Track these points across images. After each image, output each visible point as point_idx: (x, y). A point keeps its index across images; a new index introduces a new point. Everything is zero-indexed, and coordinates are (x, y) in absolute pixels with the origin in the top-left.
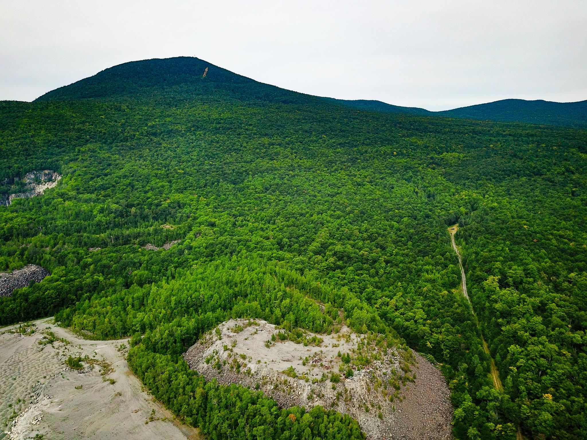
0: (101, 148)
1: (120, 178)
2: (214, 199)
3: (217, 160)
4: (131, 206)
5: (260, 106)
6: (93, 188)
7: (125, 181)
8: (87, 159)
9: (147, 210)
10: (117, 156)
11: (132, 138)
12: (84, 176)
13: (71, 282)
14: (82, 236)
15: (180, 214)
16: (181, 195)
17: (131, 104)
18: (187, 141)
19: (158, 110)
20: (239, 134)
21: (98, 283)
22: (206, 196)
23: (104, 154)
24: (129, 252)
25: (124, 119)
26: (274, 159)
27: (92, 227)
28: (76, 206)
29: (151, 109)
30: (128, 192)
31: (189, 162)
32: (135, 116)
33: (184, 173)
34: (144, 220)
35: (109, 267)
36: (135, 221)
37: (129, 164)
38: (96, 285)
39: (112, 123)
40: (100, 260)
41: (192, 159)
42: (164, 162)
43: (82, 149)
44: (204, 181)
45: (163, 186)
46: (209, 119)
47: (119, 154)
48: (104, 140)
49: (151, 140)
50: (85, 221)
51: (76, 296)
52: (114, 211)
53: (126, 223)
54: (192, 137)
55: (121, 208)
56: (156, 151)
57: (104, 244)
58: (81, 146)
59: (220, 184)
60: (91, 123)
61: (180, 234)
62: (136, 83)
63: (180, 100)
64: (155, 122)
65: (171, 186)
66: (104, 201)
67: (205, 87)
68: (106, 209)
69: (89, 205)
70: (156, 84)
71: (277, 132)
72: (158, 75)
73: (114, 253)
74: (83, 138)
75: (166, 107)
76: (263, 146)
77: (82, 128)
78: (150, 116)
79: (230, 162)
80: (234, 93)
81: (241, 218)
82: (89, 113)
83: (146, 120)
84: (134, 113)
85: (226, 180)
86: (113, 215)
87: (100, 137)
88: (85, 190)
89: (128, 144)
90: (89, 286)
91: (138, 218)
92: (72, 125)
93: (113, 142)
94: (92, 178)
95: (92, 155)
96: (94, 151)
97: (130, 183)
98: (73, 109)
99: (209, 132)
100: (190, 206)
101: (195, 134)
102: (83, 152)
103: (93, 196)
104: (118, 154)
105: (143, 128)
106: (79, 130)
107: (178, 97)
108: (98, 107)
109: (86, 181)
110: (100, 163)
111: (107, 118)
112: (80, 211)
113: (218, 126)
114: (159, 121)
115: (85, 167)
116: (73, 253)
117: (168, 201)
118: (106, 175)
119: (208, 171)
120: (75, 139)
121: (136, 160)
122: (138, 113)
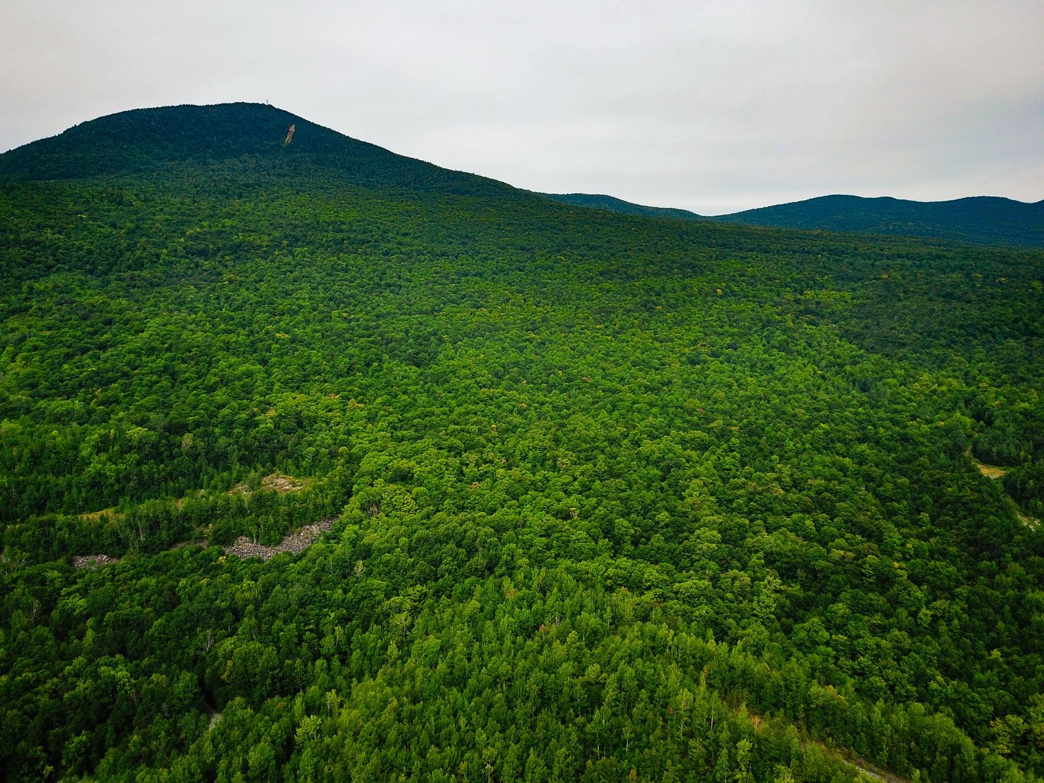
0: (82, 284)
1: (139, 355)
2: (383, 404)
3: (358, 309)
4: (180, 429)
5: (414, 199)
6: (74, 382)
7: (154, 361)
8: (50, 309)
9: (222, 441)
10: (124, 302)
11: (153, 262)
12: (48, 349)
13: (28, 695)
14: (52, 523)
15: (312, 449)
16: (301, 397)
17: (145, 192)
18: (278, 268)
19: (204, 204)
20: (386, 254)
21: (115, 691)
22: (361, 396)
23: (92, 297)
24: (193, 571)
25: (132, 222)
26: (482, 306)
27: (80, 492)
28: (31, 434)
29: (188, 201)
30: (163, 390)
31: (296, 313)
32: (154, 214)
33: (293, 341)
34: (216, 466)
35: (142, 626)
36: (194, 471)
37: (158, 320)
38: (105, 700)
39: (107, 230)
40: (111, 604)
41: (301, 307)
42: (237, 315)
43: (37, 285)
44: (347, 360)
45: (249, 374)
46: (318, 223)
47: (128, 296)
48: (88, 267)
49: (197, 265)
50: (58, 473)
51: (44, 743)
52: (135, 443)
53: (170, 474)
54: (286, 260)
55: (153, 436)
56: (213, 290)
57: (118, 546)
58: (36, 278)
59: (385, 366)
60: (57, 229)
61: (323, 506)
62: (148, 153)
63: (247, 186)
64: (202, 227)
65: (269, 374)
66: (105, 418)
67: (294, 160)
68: (115, 438)
69: (68, 430)
70: (191, 155)
71: (462, 248)
72: (194, 138)
73: (149, 574)
74: (40, 262)
75: (220, 197)
76: (447, 278)
77: (36, 239)
78: (189, 215)
79: (389, 313)
80: (352, 174)
81: (473, 456)
82: (51, 208)
83: (183, 223)
84: (152, 210)
85: (395, 356)
86: (134, 456)
87: (80, 259)
88: (53, 386)
89: (145, 273)
90: (83, 703)
91: (202, 460)
92: (12, 232)
93: (109, 271)
94: (68, 356)
95: (62, 298)
96: (67, 290)
97: (166, 368)
98: (14, 198)
99: (322, 250)
100: (328, 424)
101: (291, 253)
102: (39, 293)
103: (77, 404)
104: (124, 297)
105: (176, 240)
106: (29, 243)
107: (242, 179)
108: (71, 195)
109: (53, 364)
110: (84, 318)
111: (94, 220)
112: (43, 447)
113: (340, 236)
114: (210, 226)
115: (49, 329)
116: (29, 580)
117: (272, 413)
118: (103, 347)
119: (347, 336)
120: (20, 264)
121: (171, 311)
122: (161, 210)
